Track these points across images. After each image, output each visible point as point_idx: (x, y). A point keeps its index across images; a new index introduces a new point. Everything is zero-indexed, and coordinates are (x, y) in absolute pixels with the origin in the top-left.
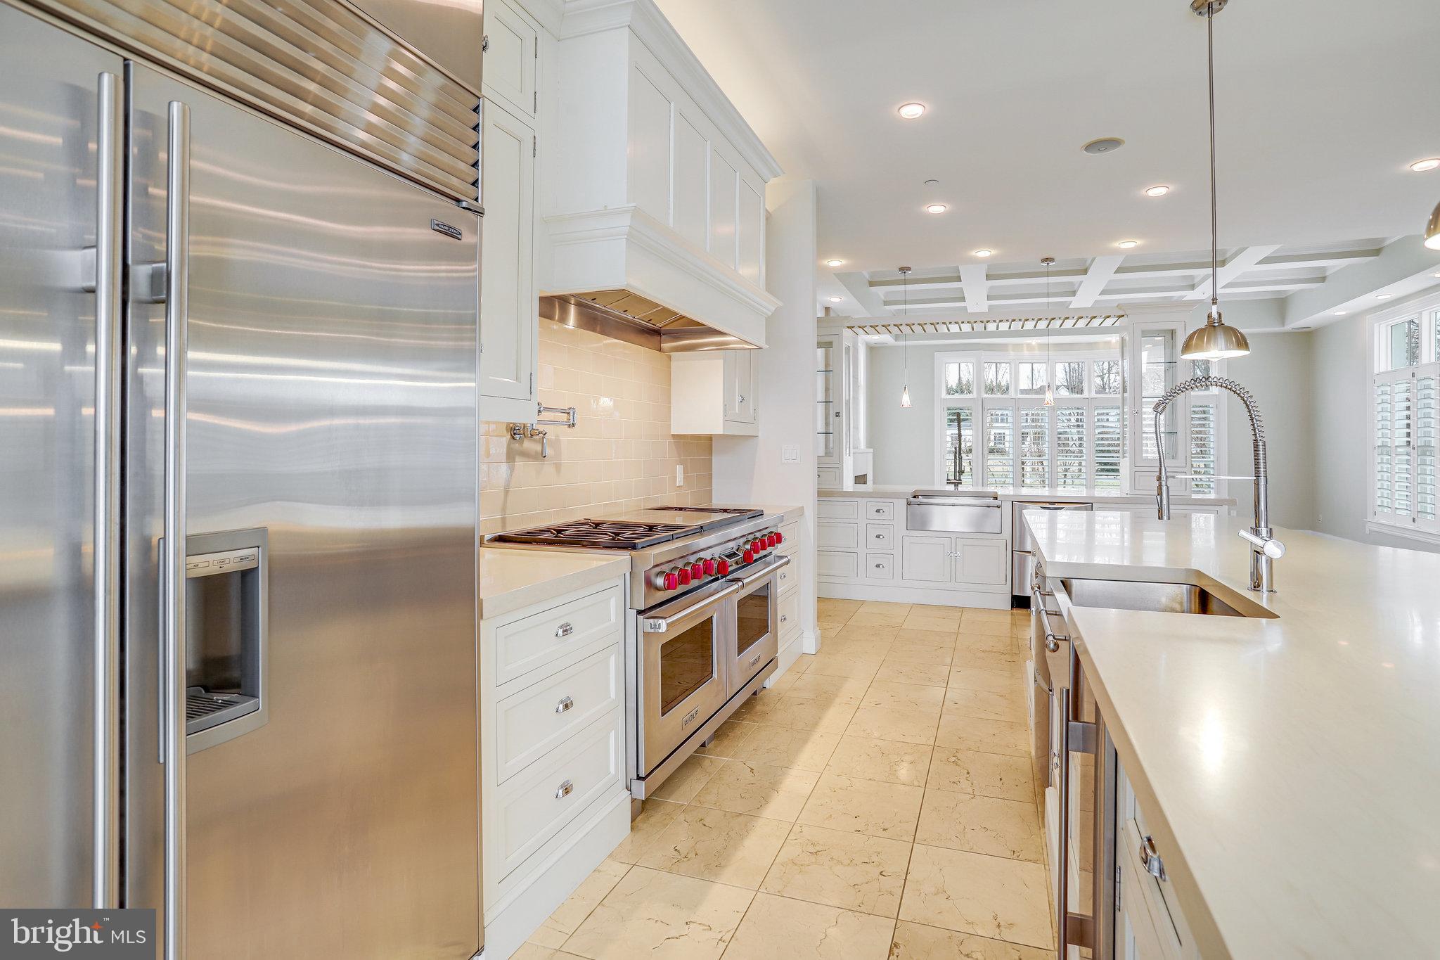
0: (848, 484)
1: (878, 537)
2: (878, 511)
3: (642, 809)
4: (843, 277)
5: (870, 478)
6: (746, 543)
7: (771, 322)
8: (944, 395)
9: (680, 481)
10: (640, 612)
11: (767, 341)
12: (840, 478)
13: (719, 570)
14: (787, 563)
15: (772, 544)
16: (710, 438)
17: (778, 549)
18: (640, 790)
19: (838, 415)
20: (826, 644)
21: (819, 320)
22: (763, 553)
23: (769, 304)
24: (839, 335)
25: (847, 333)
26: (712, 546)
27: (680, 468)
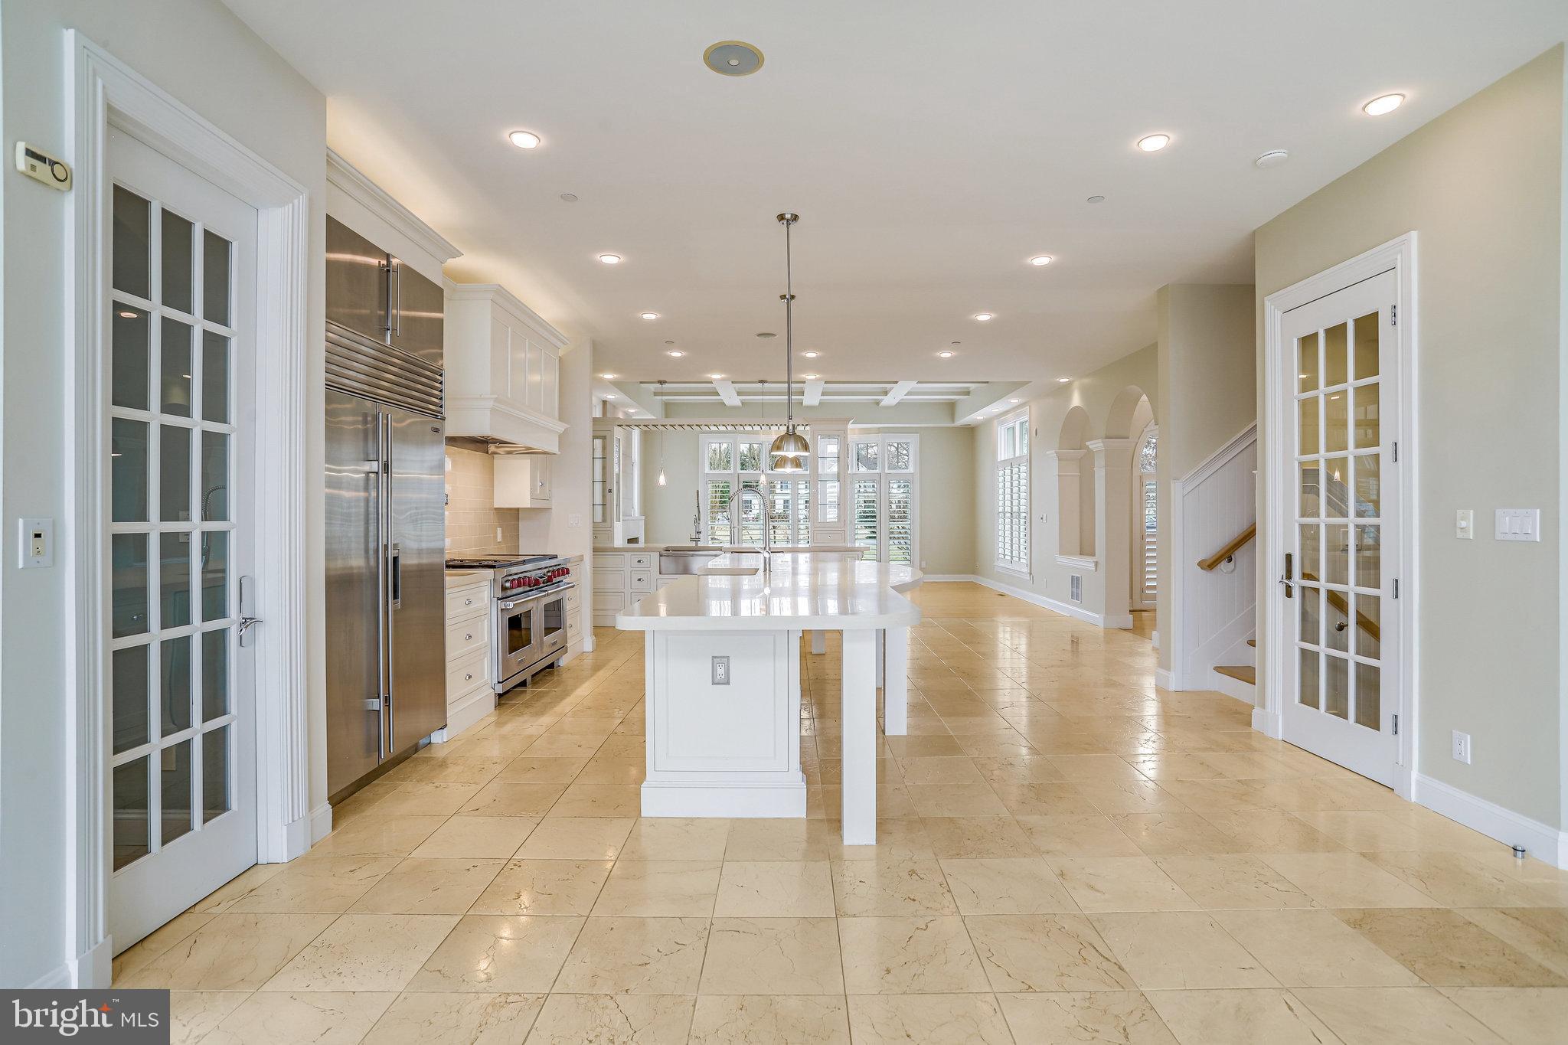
0: (619, 542)
1: (639, 580)
2: (639, 561)
3: (502, 699)
4: (617, 385)
5: (642, 540)
6: (548, 572)
7: (563, 438)
8: (707, 470)
9: (499, 538)
10: (499, 599)
11: (560, 449)
12: (611, 538)
13: (534, 584)
14: (573, 587)
15: (563, 574)
16: (518, 510)
17: (566, 579)
18: (500, 689)
19: (610, 491)
20: (598, 646)
21: (595, 420)
22: (558, 579)
23: (561, 427)
24: (611, 431)
25: (617, 430)
26: (531, 570)
27: (499, 530)
